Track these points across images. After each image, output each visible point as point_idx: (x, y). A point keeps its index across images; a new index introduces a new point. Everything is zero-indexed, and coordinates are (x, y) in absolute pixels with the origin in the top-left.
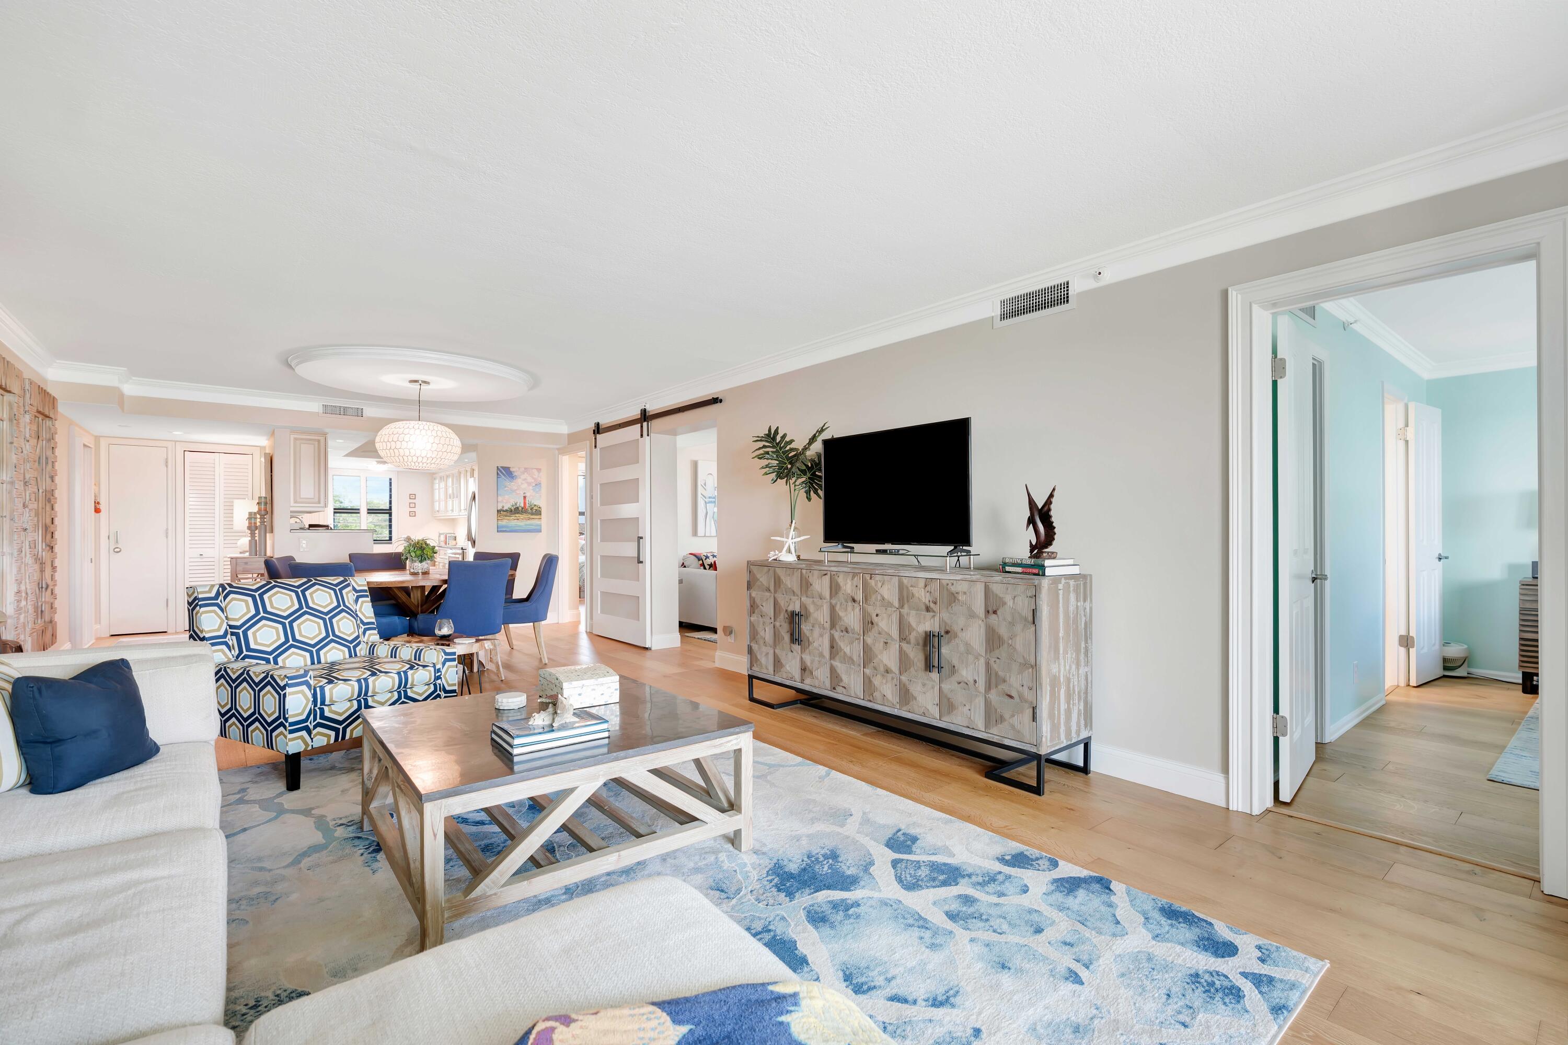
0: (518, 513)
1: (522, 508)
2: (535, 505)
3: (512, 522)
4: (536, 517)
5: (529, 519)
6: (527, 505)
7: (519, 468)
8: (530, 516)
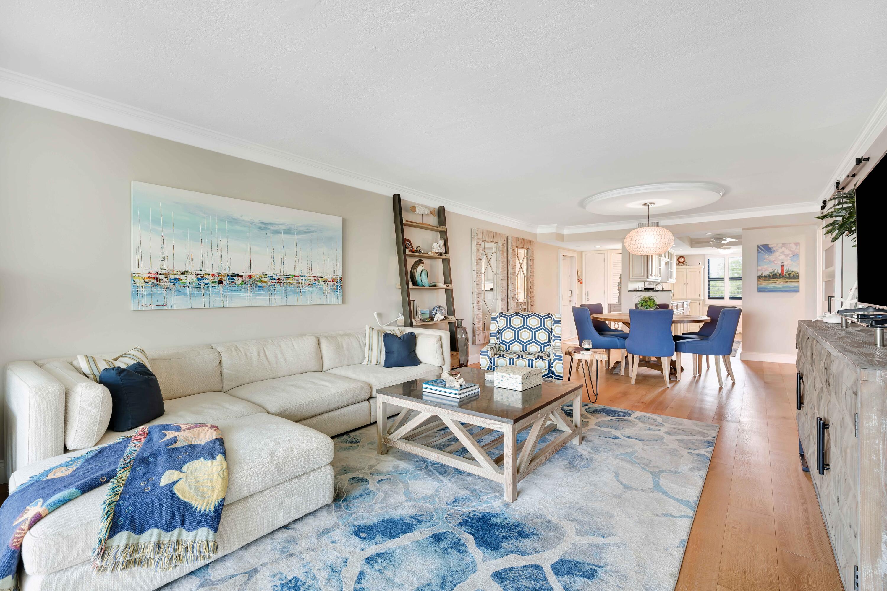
0: (776, 278)
1: (780, 274)
2: (793, 272)
3: (771, 284)
4: (793, 280)
5: (787, 282)
6: (785, 271)
7: (777, 244)
8: (787, 280)
